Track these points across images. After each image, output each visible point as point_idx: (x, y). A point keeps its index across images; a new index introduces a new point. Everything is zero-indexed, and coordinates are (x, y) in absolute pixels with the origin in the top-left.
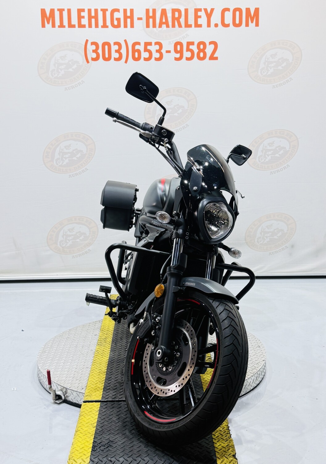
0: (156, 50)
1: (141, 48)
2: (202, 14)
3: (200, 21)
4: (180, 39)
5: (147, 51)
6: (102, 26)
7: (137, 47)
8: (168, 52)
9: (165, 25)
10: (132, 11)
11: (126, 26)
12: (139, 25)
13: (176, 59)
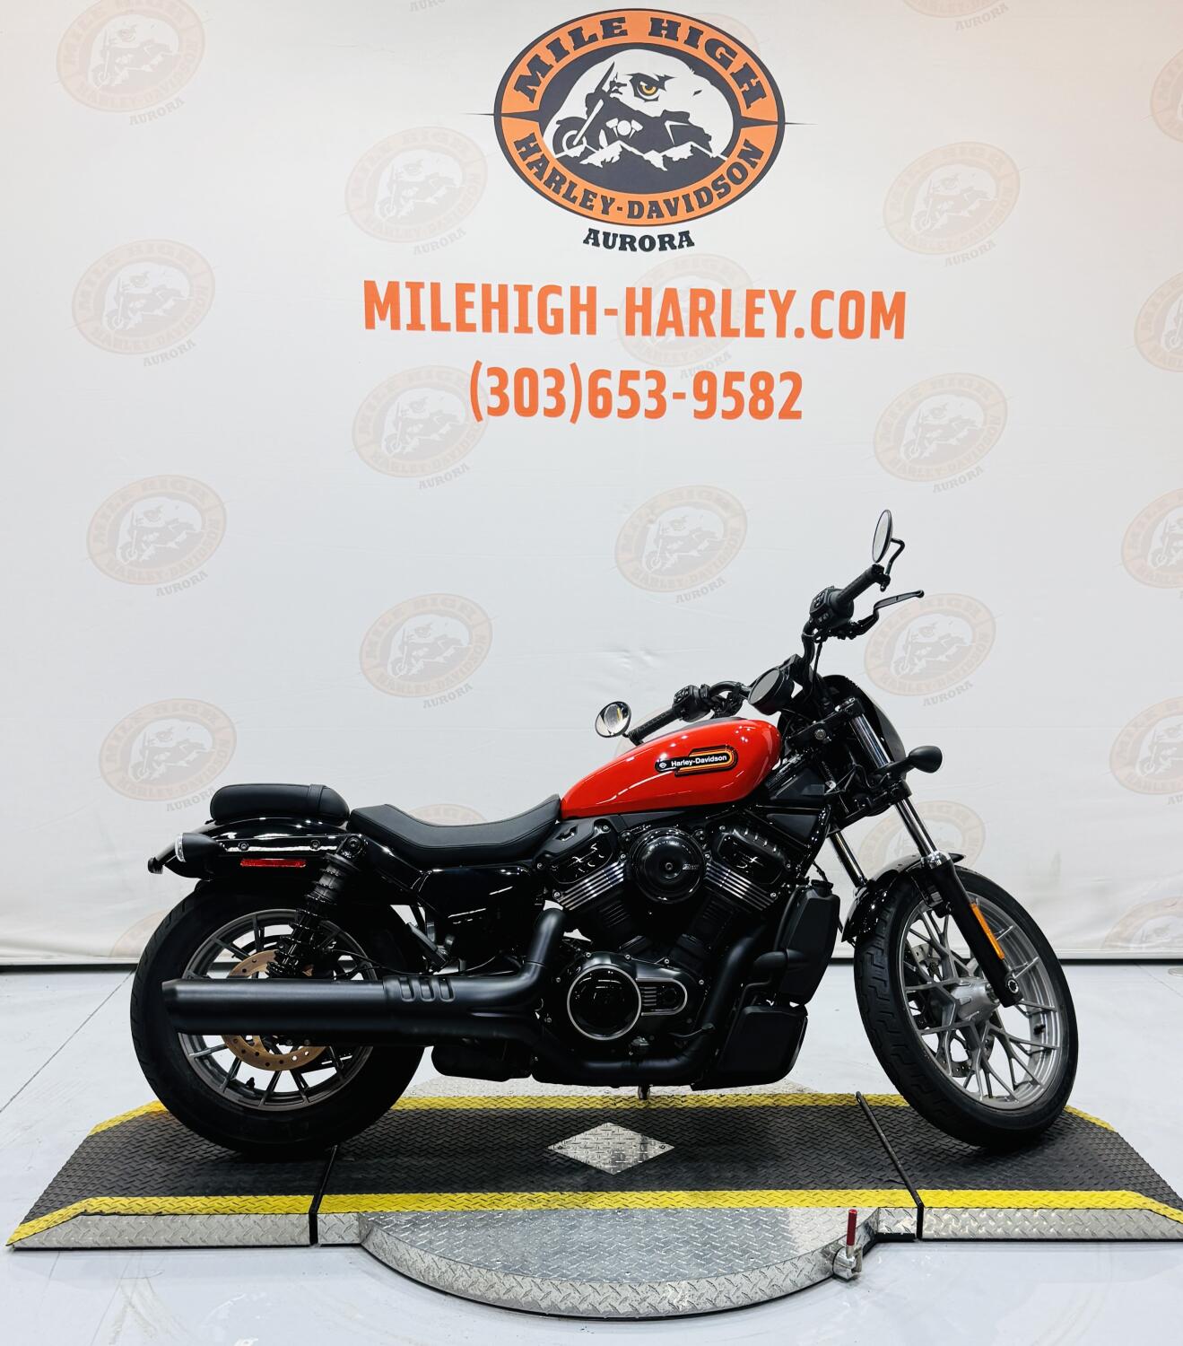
0: (650, 391)
1: (612, 384)
2: (765, 303)
3: (759, 322)
4: (707, 366)
5: (625, 394)
6: (515, 328)
7: (602, 383)
8: (679, 396)
9: (673, 329)
10: (592, 292)
11: (575, 329)
12: (610, 327)
13: (698, 415)
